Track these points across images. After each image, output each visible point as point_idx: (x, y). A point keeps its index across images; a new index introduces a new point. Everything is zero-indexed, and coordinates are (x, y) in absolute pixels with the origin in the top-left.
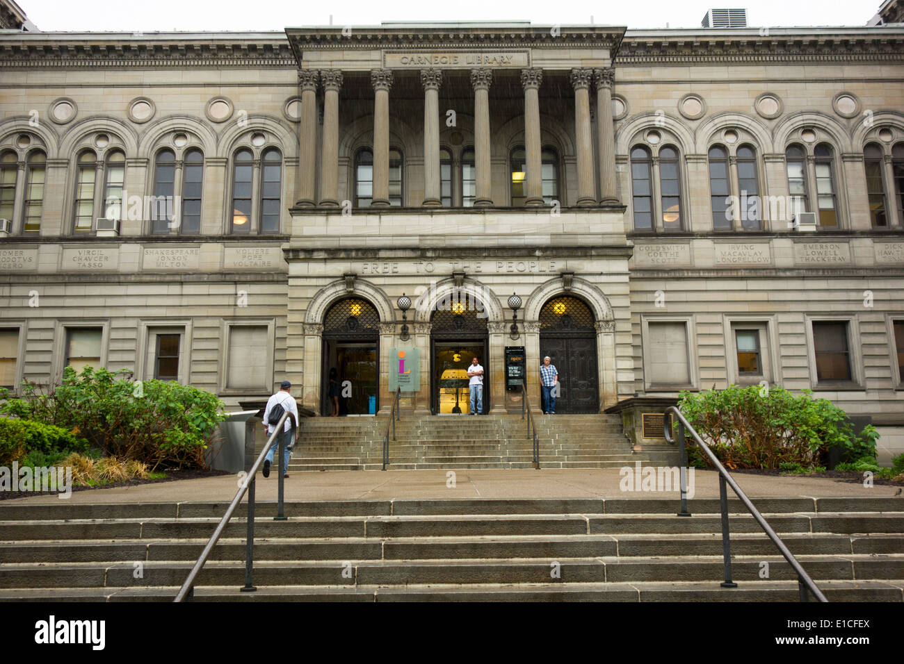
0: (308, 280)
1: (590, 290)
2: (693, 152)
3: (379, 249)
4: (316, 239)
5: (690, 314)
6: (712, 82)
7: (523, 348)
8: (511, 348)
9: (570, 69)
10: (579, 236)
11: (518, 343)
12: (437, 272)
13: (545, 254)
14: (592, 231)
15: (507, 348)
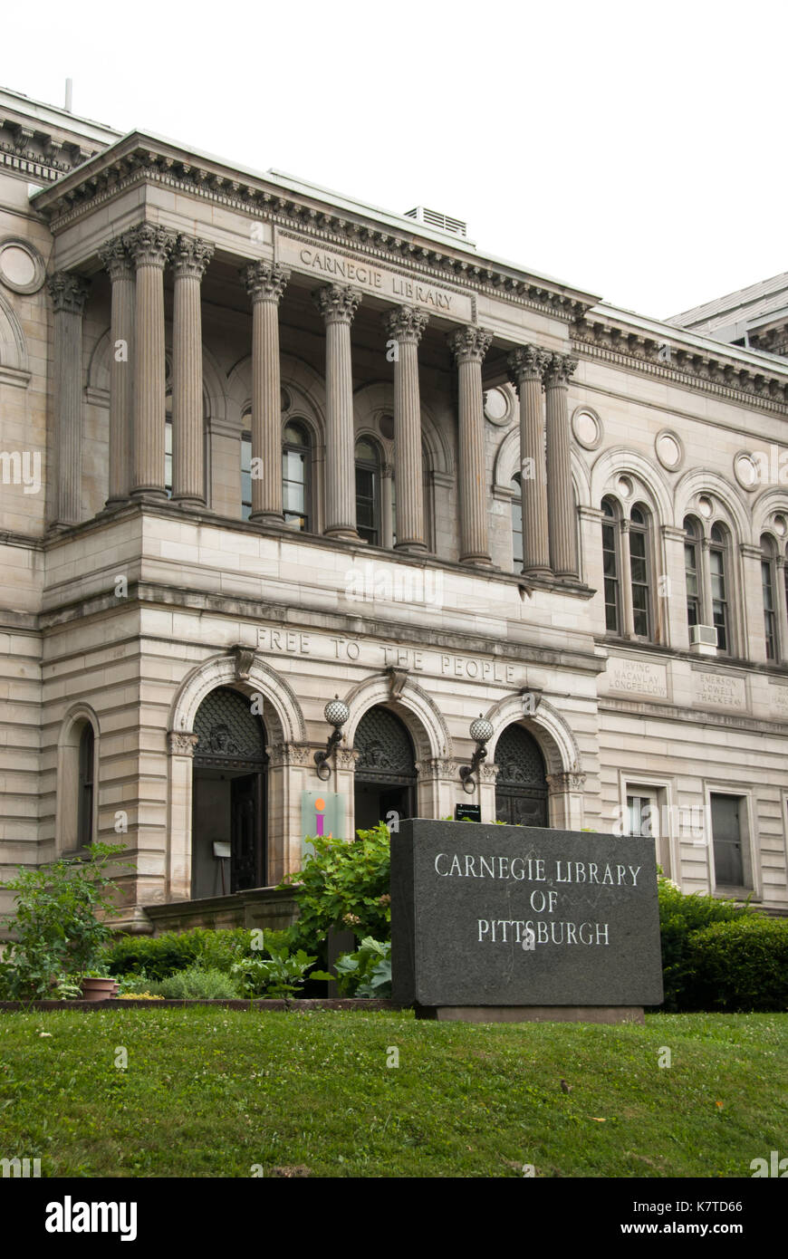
1: (554, 721)
2: (588, 505)
3: (287, 606)
4: (185, 568)
6: (610, 394)
7: (479, 808)
10: (541, 630)
11: (469, 800)
12: (363, 660)
13: (506, 653)
14: (555, 624)
15: (458, 806)
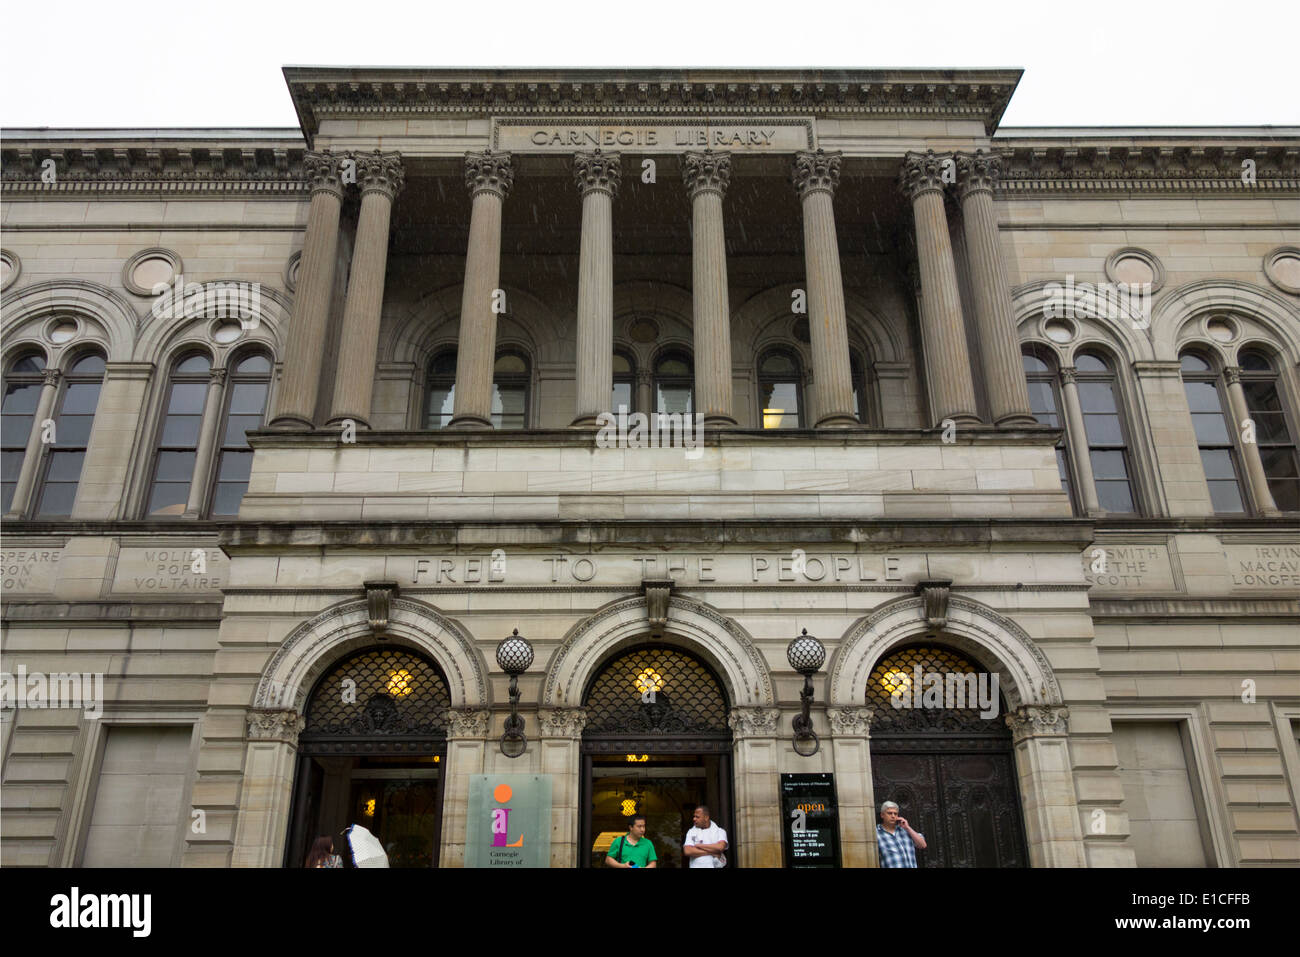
0: (275, 598)
1: (993, 628)
2: (1149, 356)
3: (458, 524)
4: (305, 501)
5: (1192, 701)
7: (830, 777)
8: (798, 777)
9: (903, 155)
10: (953, 498)
11: (815, 765)
12: (600, 580)
13: (874, 538)
14: (983, 487)
15: (785, 778)
